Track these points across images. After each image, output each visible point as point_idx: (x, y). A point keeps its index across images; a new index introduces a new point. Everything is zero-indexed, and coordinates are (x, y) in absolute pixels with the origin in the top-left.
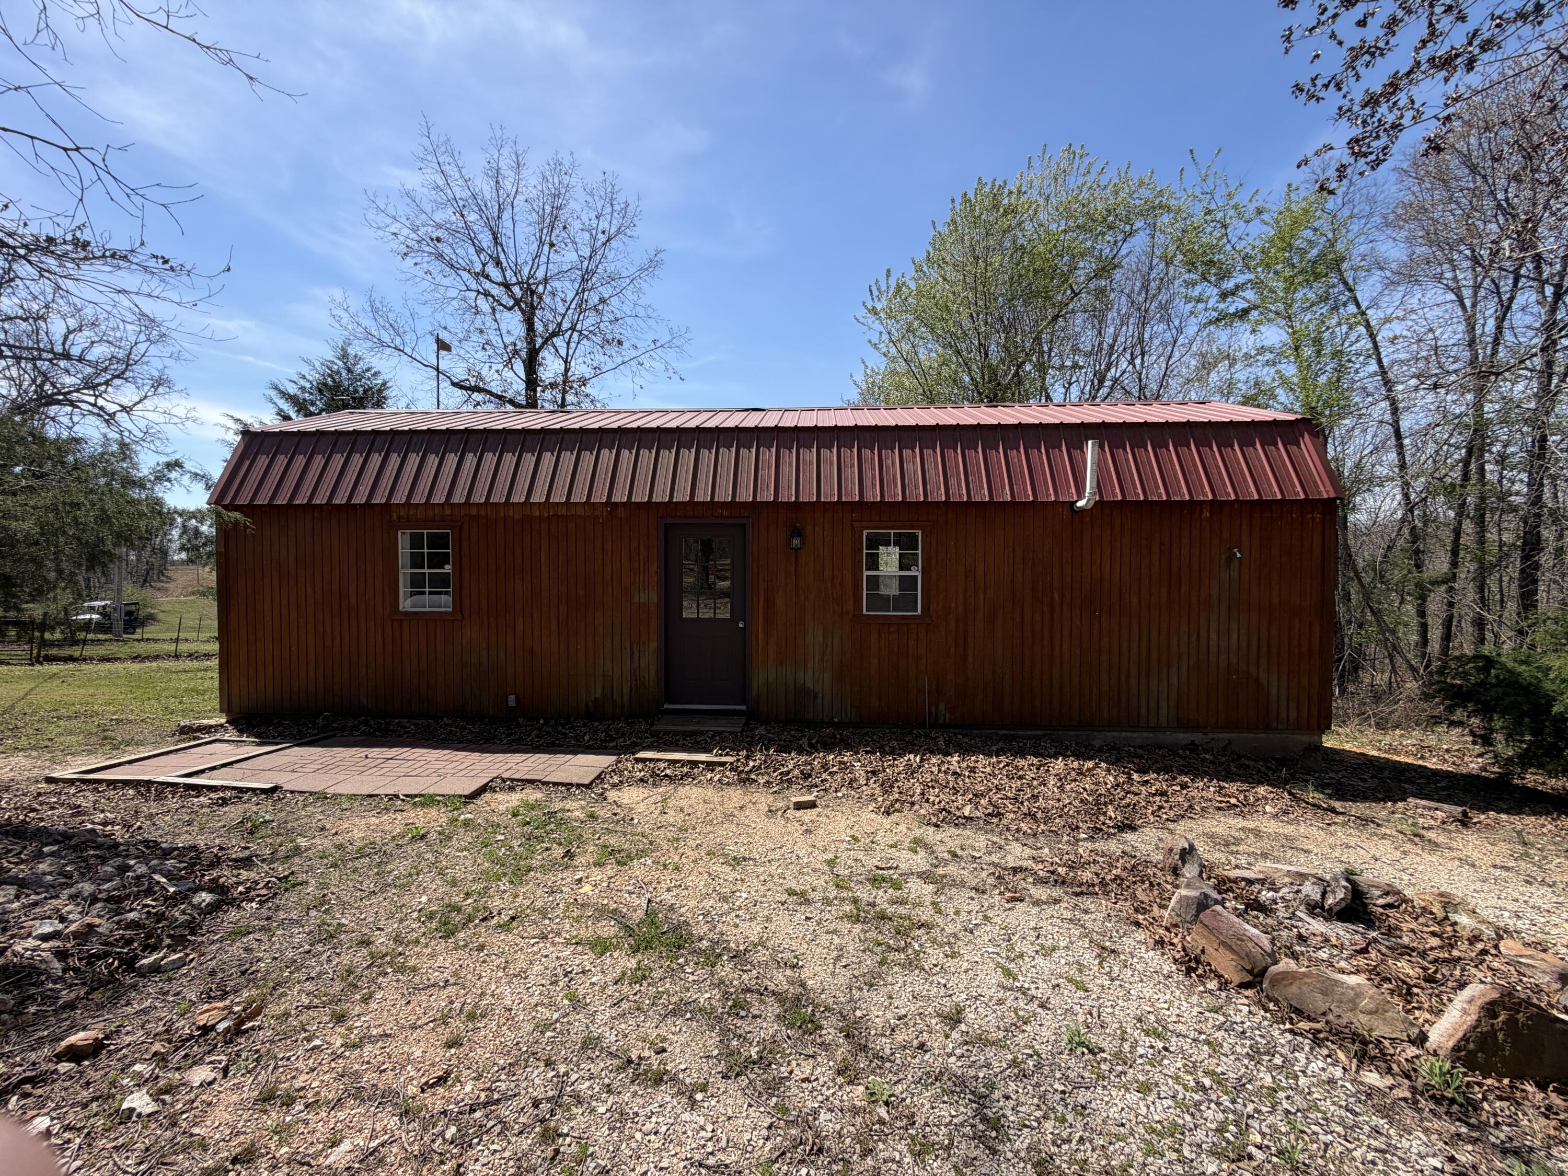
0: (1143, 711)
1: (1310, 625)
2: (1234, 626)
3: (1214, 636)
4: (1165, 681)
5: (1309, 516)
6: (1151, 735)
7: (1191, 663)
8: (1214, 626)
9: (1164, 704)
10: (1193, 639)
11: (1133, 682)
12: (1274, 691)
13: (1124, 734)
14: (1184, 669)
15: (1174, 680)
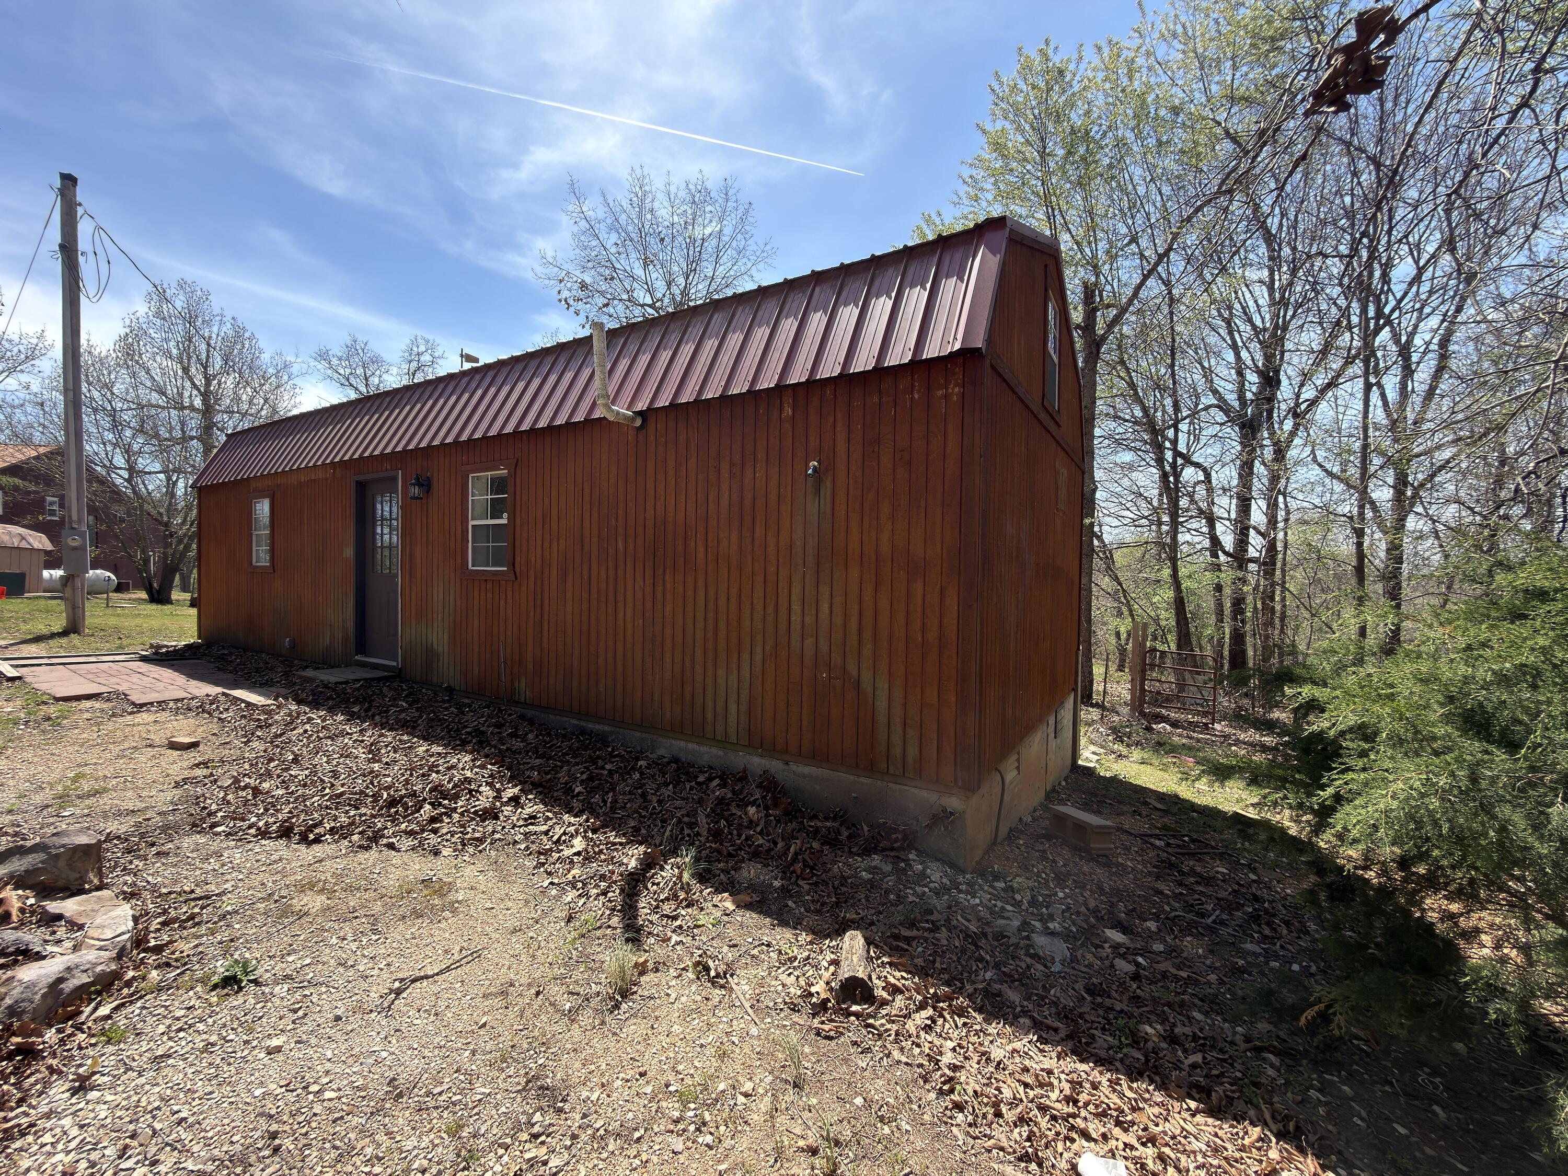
0: (709, 716)
1: (942, 591)
2: (825, 590)
3: (796, 607)
4: (735, 672)
5: (940, 393)
6: (721, 753)
7: (768, 648)
8: (797, 589)
9: (733, 708)
10: (770, 610)
11: (699, 669)
12: (882, 704)
13: (690, 746)
14: (758, 658)
15: (746, 673)
